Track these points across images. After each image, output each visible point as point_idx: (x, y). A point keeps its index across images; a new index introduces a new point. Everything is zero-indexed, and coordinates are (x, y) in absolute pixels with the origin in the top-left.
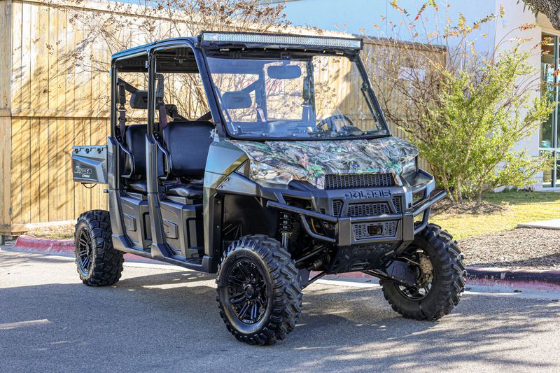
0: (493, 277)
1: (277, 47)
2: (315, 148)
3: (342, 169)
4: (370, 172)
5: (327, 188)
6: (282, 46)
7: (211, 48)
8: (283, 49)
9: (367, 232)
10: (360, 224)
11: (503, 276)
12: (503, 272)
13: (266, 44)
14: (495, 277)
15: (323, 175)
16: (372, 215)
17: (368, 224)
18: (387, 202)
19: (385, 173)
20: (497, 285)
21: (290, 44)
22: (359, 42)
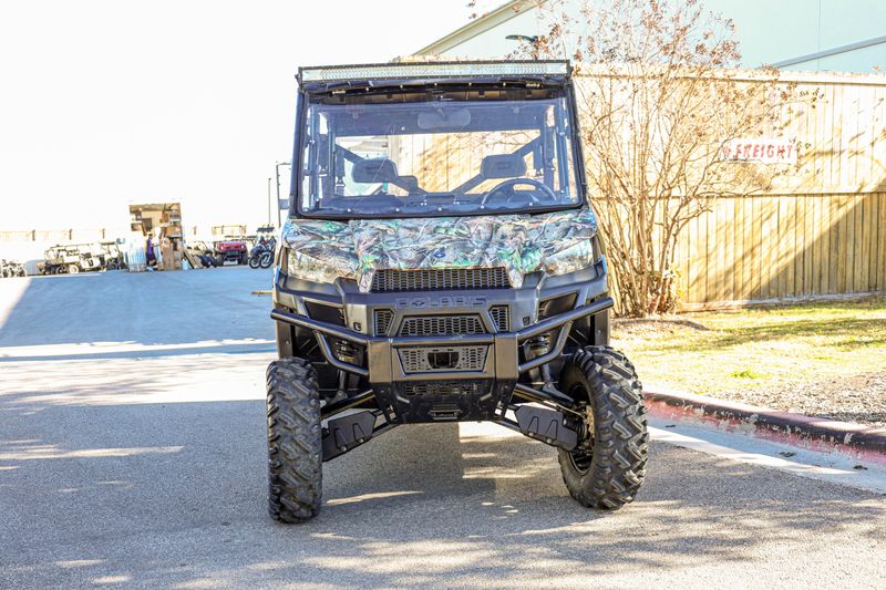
0: (832, 439)
1: (422, 82)
2: (410, 229)
3: (408, 261)
4: (461, 266)
5: (373, 290)
6: (429, 81)
7: (320, 90)
8: (431, 85)
9: (427, 362)
10: (412, 350)
11: (847, 439)
12: (850, 432)
13: (404, 78)
14: (836, 438)
15: (371, 270)
16: (435, 335)
17: (431, 350)
18: (478, 314)
19: (490, 267)
20: (836, 453)
21: (442, 77)
22: (565, 65)
